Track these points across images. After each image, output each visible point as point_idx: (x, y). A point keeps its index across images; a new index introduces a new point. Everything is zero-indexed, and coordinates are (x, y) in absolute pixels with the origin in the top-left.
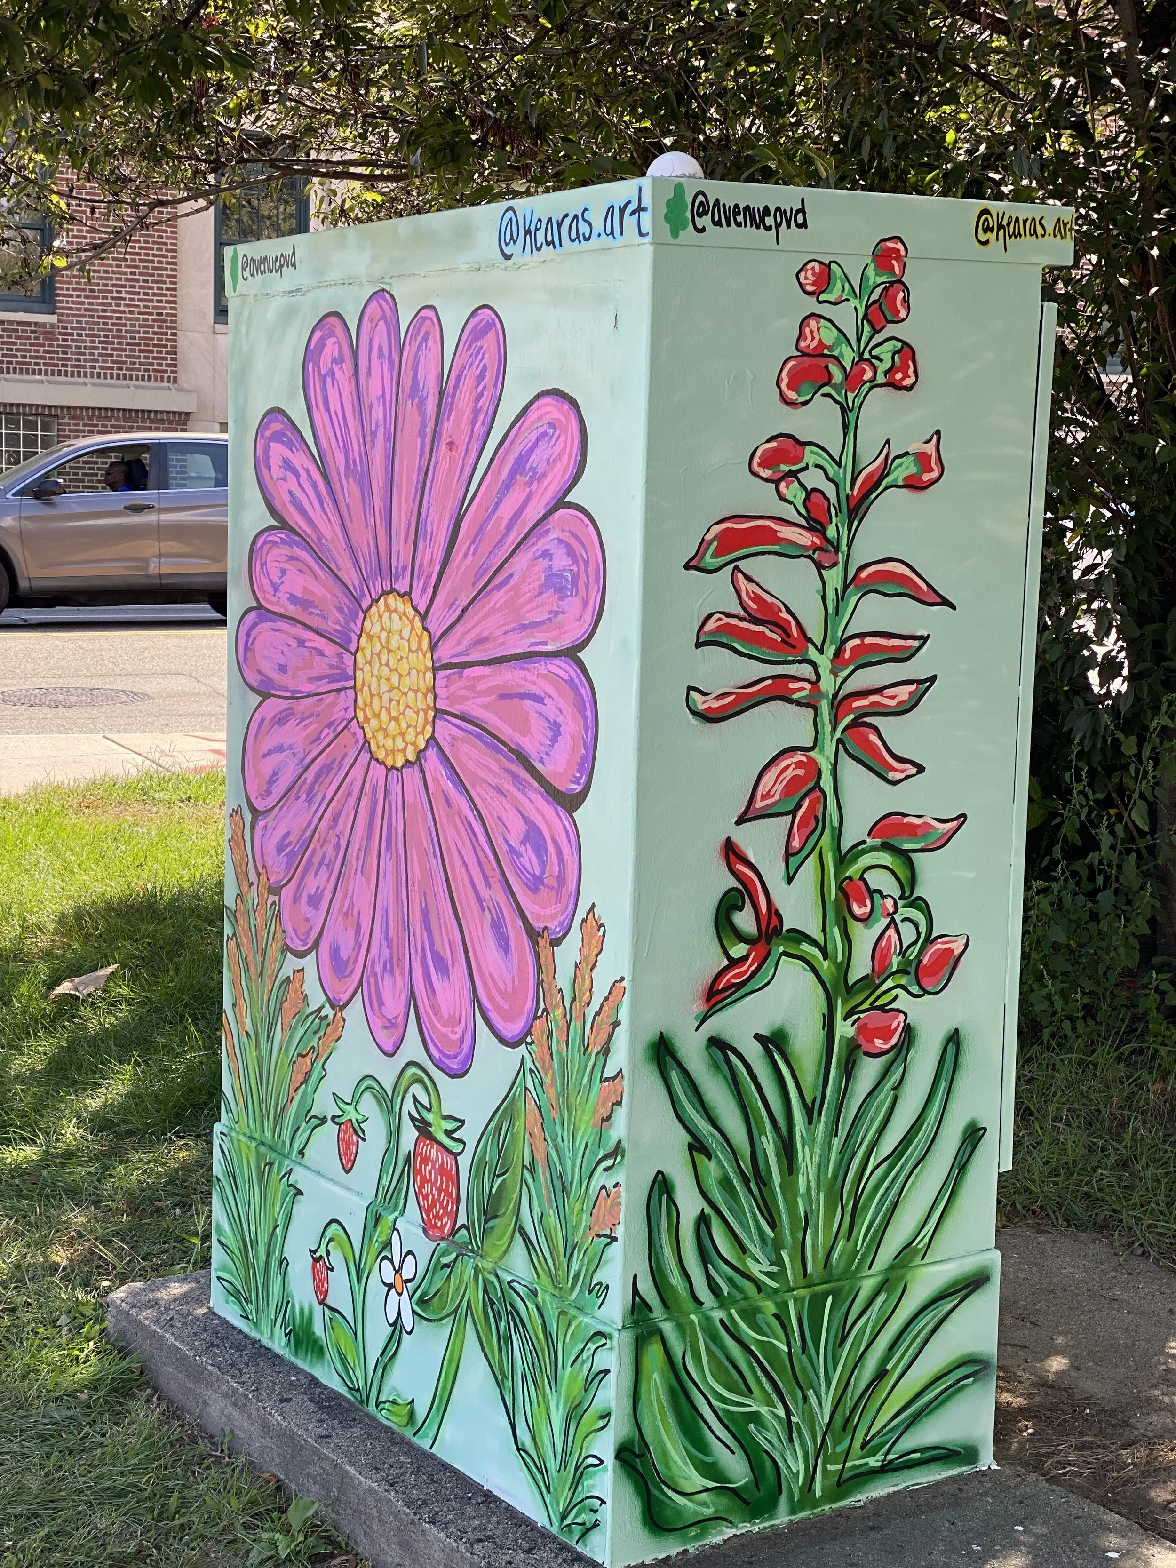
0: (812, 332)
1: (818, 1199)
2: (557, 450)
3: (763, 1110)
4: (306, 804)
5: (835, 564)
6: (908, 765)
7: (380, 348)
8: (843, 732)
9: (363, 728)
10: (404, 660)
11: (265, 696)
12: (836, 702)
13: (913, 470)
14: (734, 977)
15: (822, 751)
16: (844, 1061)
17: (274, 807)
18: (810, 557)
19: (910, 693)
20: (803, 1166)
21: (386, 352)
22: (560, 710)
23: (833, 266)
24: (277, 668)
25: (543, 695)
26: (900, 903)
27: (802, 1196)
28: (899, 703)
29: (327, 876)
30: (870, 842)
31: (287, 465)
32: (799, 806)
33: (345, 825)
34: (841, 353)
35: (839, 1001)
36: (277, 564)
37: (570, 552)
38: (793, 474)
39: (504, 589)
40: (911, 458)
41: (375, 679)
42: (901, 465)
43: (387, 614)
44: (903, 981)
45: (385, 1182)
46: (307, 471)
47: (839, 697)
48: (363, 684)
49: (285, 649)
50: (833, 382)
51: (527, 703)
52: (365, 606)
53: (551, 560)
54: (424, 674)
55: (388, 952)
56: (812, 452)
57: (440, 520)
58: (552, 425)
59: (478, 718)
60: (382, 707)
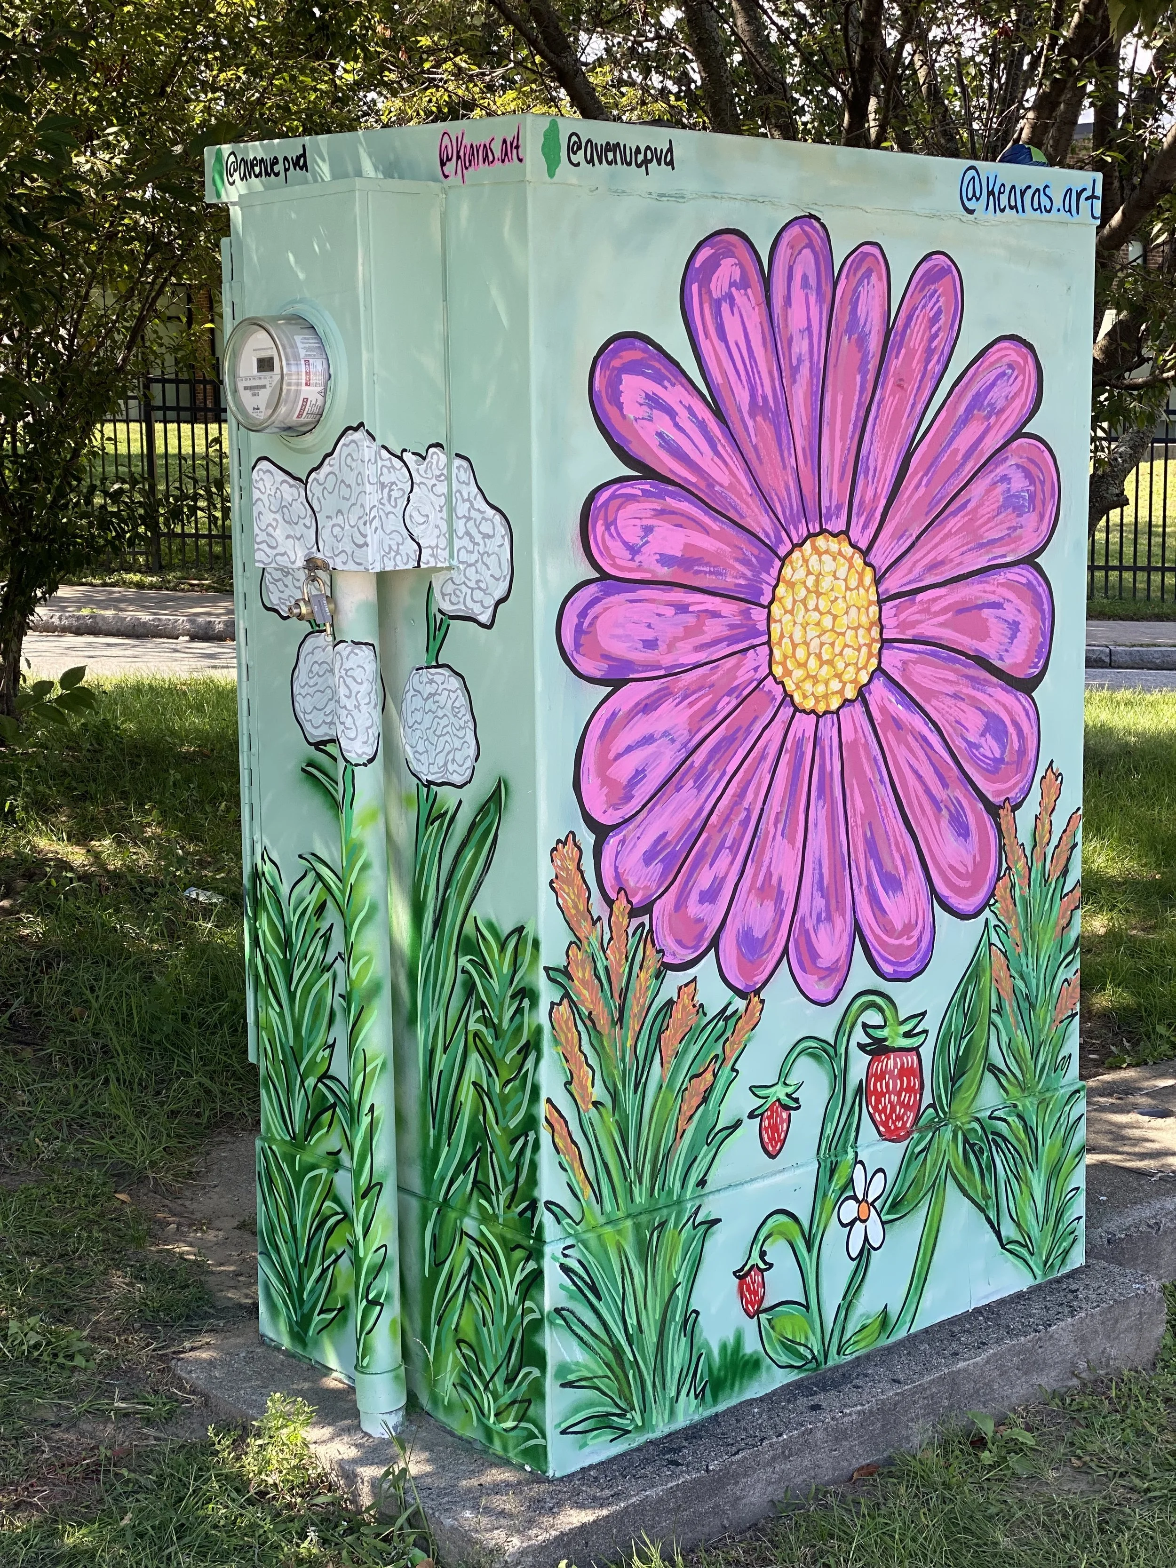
2: (1015, 388)
4: (695, 791)
7: (805, 278)
9: (782, 683)
10: (840, 601)
11: (616, 684)
17: (638, 812)
21: (813, 281)
22: (1019, 611)
24: (640, 645)
25: (1002, 600)
29: (730, 858)
31: (654, 401)
33: (756, 794)
36: (637, 522)
37: (1028, 475)
39: (962, 514)
41: (798, 628)
43: (815, 557)
45: (829, 1131)
46: (689, 409)
48: (782, 636)
49: (654, 621)
51: (986, 612)
52: (782, 552)
53: (1009, 483)
54: (867, 609)
55: (823, 901)
57: (885, 456)
58: (1010, 366)
59: (933, 637)
60: (809, 655)
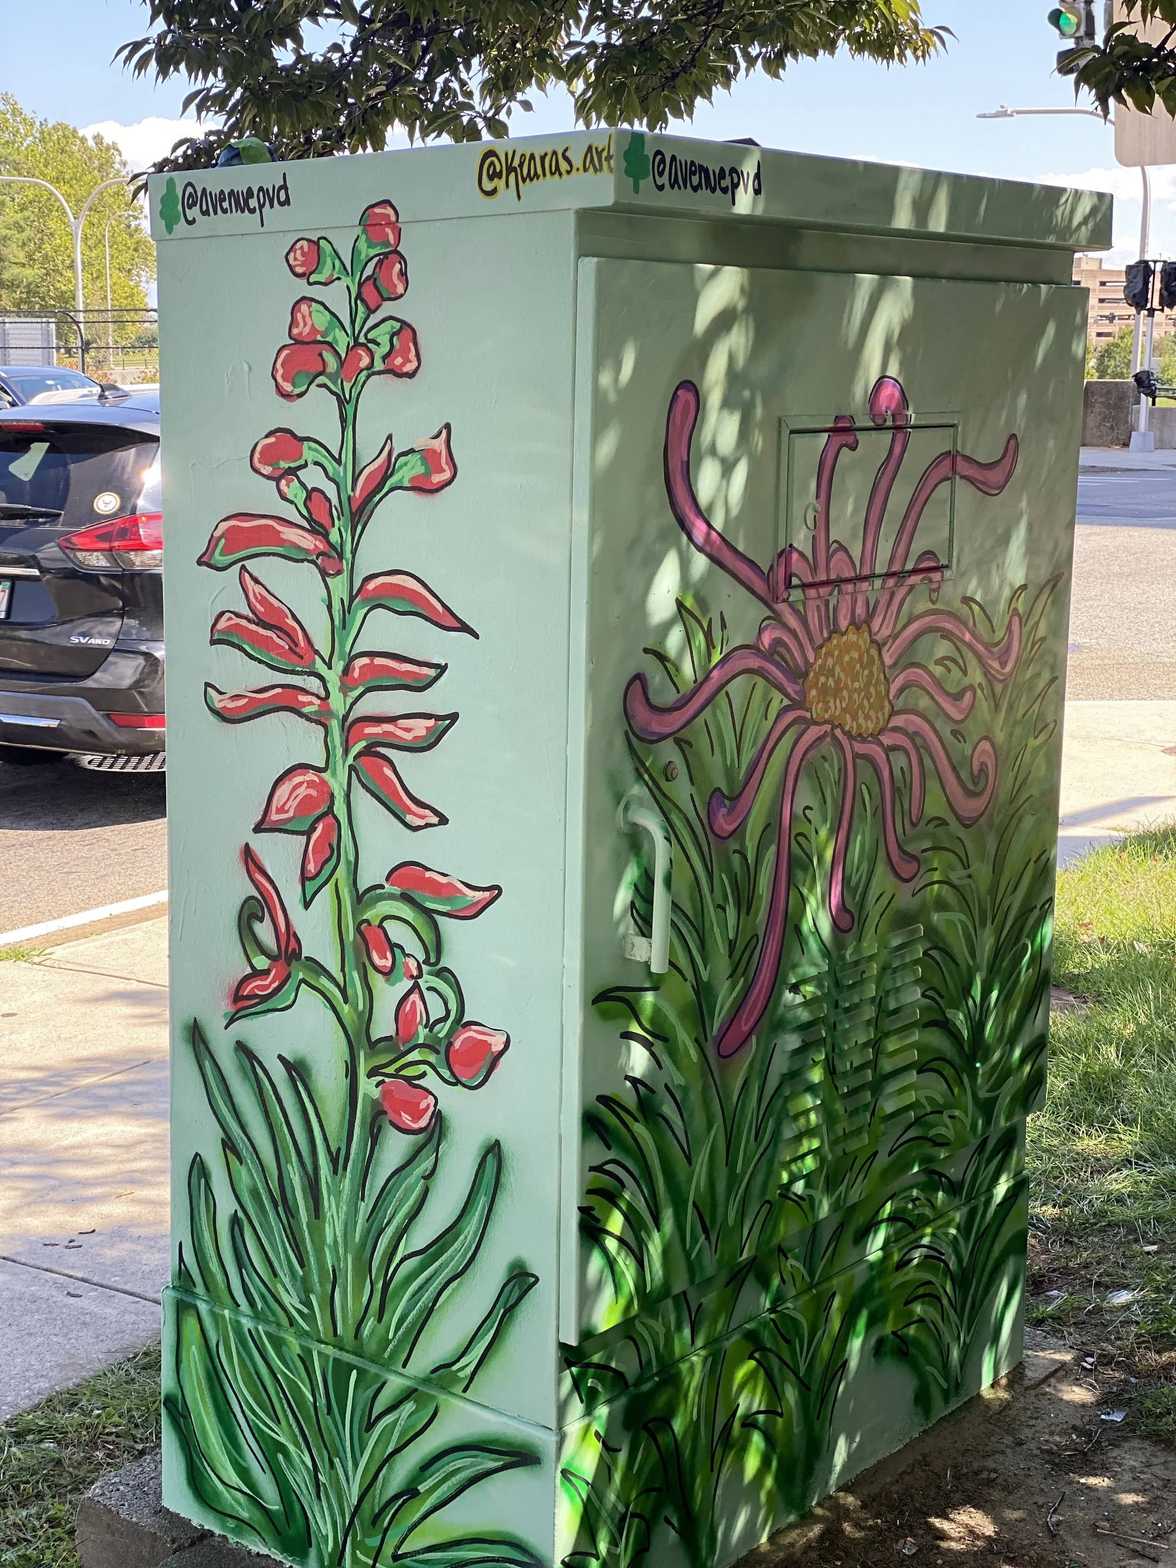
0: (304, 317)
1: (346, 1259)
3: (288, 1137)
5: (339, 572)
6: (427, 812)
8: (355, 758)
12: (347, 724)
13: (420, 470)
14: (258, 987)
15: (334, 774)
16: (369, 1120)
18: (313, 562)
19: (427, 728)
20: (329, 1215)
23: (323, 243)
26: (425, 968)
27: (329, 1246)
28: (415, 738)
30: (388, 888)
32: (313, 829)
34: (335, 338)
35: (362, 1054)
38: (292, 472)
40: (417, 456)
42: (406, 464)
44: (432, 1058)
47: (350, 720)
50: (329, 370)
56: (310, 448)
